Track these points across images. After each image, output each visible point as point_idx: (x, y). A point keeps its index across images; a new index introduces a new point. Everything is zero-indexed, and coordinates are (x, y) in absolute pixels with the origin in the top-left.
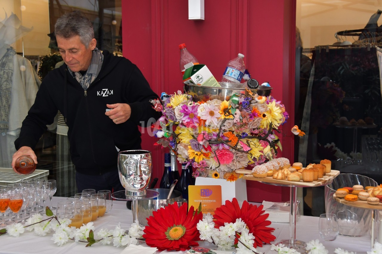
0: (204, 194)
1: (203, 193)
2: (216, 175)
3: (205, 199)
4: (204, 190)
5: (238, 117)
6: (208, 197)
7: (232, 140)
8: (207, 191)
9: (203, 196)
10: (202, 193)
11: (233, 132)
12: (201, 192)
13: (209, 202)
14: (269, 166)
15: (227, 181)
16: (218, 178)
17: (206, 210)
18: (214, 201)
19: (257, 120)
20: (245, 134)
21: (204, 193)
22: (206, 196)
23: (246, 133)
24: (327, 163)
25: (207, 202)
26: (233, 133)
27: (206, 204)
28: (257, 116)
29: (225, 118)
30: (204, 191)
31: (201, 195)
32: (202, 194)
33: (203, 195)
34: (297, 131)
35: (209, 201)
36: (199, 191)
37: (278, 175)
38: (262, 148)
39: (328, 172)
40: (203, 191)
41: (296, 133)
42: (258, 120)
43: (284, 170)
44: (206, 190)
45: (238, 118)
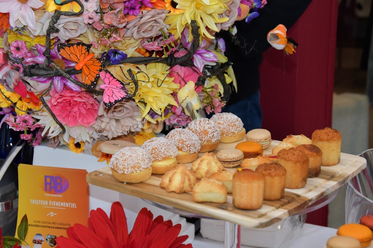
0: (51, 187)
1: (50, 184)
2: (78, 145)
3: (53, 199)
4: (51, 177)
5: (91, 7)
6: (60, 196)
7: (85, 69)
8: (58, 181)
9: (50, 192)
10: (48, 184)
11: (89, 46)
12: (46, 183)
13: (62, 207)
14: (163, 149)
15: (99, 161)
16: (81, 152)
17: (55, 226)
18: (74, 205)
19: (149, 17)
20: (120, 54)
21: (52, 185)
22: (57, 192)
23: (120, 52)
24: (328, 140)
25: (58, 207)
26: (88, 51)
27: (54, 211)
28: (150, 5)
29: (56, 11)
30: (51, 181)
31: (46, 190)
32: (48, 186)
33: (50, 190)
34: (278, 41)
35: (62, 204)
36: (41, 179)
37: (170, 181)
38: (176, 86)
39: (331, 162)
40: (48, 180)
41: (278, 45)
42: (153, 17)
43: (202, 161)
44: (57, 177)
45: (91, 10)
